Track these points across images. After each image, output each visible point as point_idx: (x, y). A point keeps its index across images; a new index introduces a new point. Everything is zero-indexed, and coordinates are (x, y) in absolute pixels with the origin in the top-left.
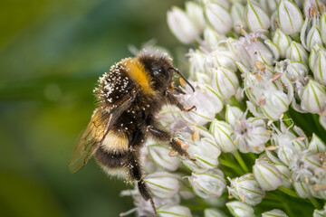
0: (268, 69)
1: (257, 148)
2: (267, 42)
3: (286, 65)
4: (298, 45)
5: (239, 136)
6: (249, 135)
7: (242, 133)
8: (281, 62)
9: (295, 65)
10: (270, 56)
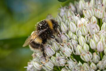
0: (66, 42)
1: (62, 65)
2: (66, 34)
3: (71, 41)
4: (75, 35)
6: (60, 61)
7: (58, 60)
9: (74, 41)
10: (67, 38)
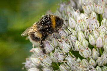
0: (65, 38)
1: (60, 61)
2: (65, 30)
3: (70, 37)
4: (74, 31)
5: (55, 57)
6: (58, 57)
7: (56, 56)
8: (69, 36)
9: (73, 37)
10: (65, 34)
